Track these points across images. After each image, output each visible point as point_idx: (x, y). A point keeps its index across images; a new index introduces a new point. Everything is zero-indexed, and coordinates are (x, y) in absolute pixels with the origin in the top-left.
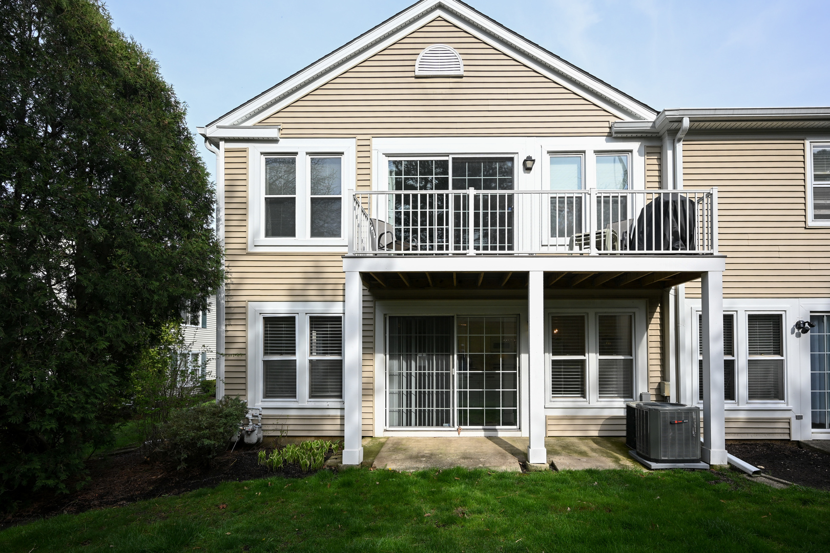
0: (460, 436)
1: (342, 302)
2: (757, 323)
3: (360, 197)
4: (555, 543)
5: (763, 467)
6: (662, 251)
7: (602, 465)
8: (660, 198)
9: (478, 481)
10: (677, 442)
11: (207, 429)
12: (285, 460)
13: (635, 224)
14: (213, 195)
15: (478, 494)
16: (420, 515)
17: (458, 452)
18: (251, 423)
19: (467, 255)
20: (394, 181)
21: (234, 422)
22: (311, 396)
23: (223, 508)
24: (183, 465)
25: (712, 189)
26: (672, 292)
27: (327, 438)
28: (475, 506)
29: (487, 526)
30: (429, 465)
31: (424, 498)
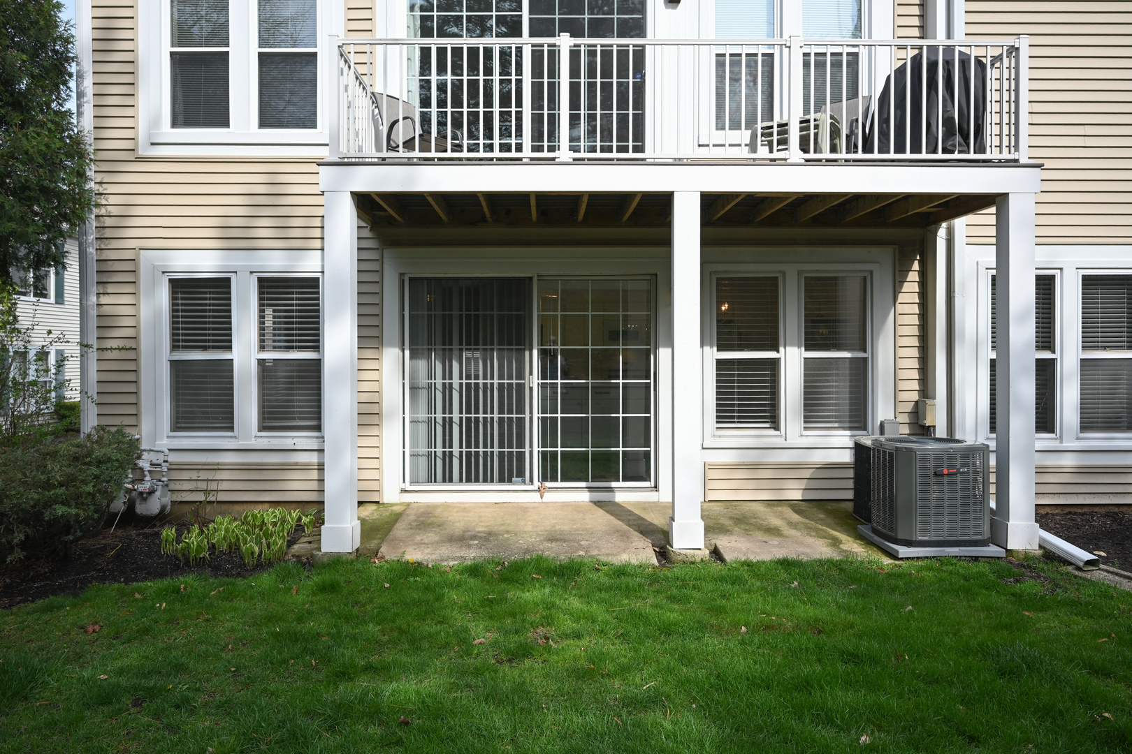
0: (545, 499)
1: (320, 251)
2: (1099, 292)
3: (352, 53)
4: (717, 691)
5: (1103, 554)
6: (924, 155)
7: (808, 550)
8: (921, 56)
9: (576, 582)
10: (946, 508)
11: (62, 486)
12: (213, 545)
13: (875, 106)
14: (69, 46)
15: (576, 603)
16: (465, 642)
17: (539, 529)
18: (148, 478)
19: (557, 160)
20: (418, 23)
21: (113, 472)
22: (263, 428)
23: (94, 631)
24: (19, 554)
25: (1019, 38)
26: (942, 233)
27: (294, 506)
28: (569, 625)
29: (591, 661)
30: (485, 553)
31: (474, 612)
